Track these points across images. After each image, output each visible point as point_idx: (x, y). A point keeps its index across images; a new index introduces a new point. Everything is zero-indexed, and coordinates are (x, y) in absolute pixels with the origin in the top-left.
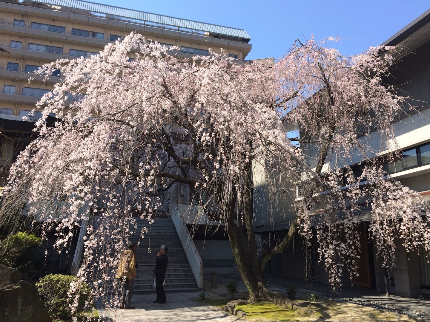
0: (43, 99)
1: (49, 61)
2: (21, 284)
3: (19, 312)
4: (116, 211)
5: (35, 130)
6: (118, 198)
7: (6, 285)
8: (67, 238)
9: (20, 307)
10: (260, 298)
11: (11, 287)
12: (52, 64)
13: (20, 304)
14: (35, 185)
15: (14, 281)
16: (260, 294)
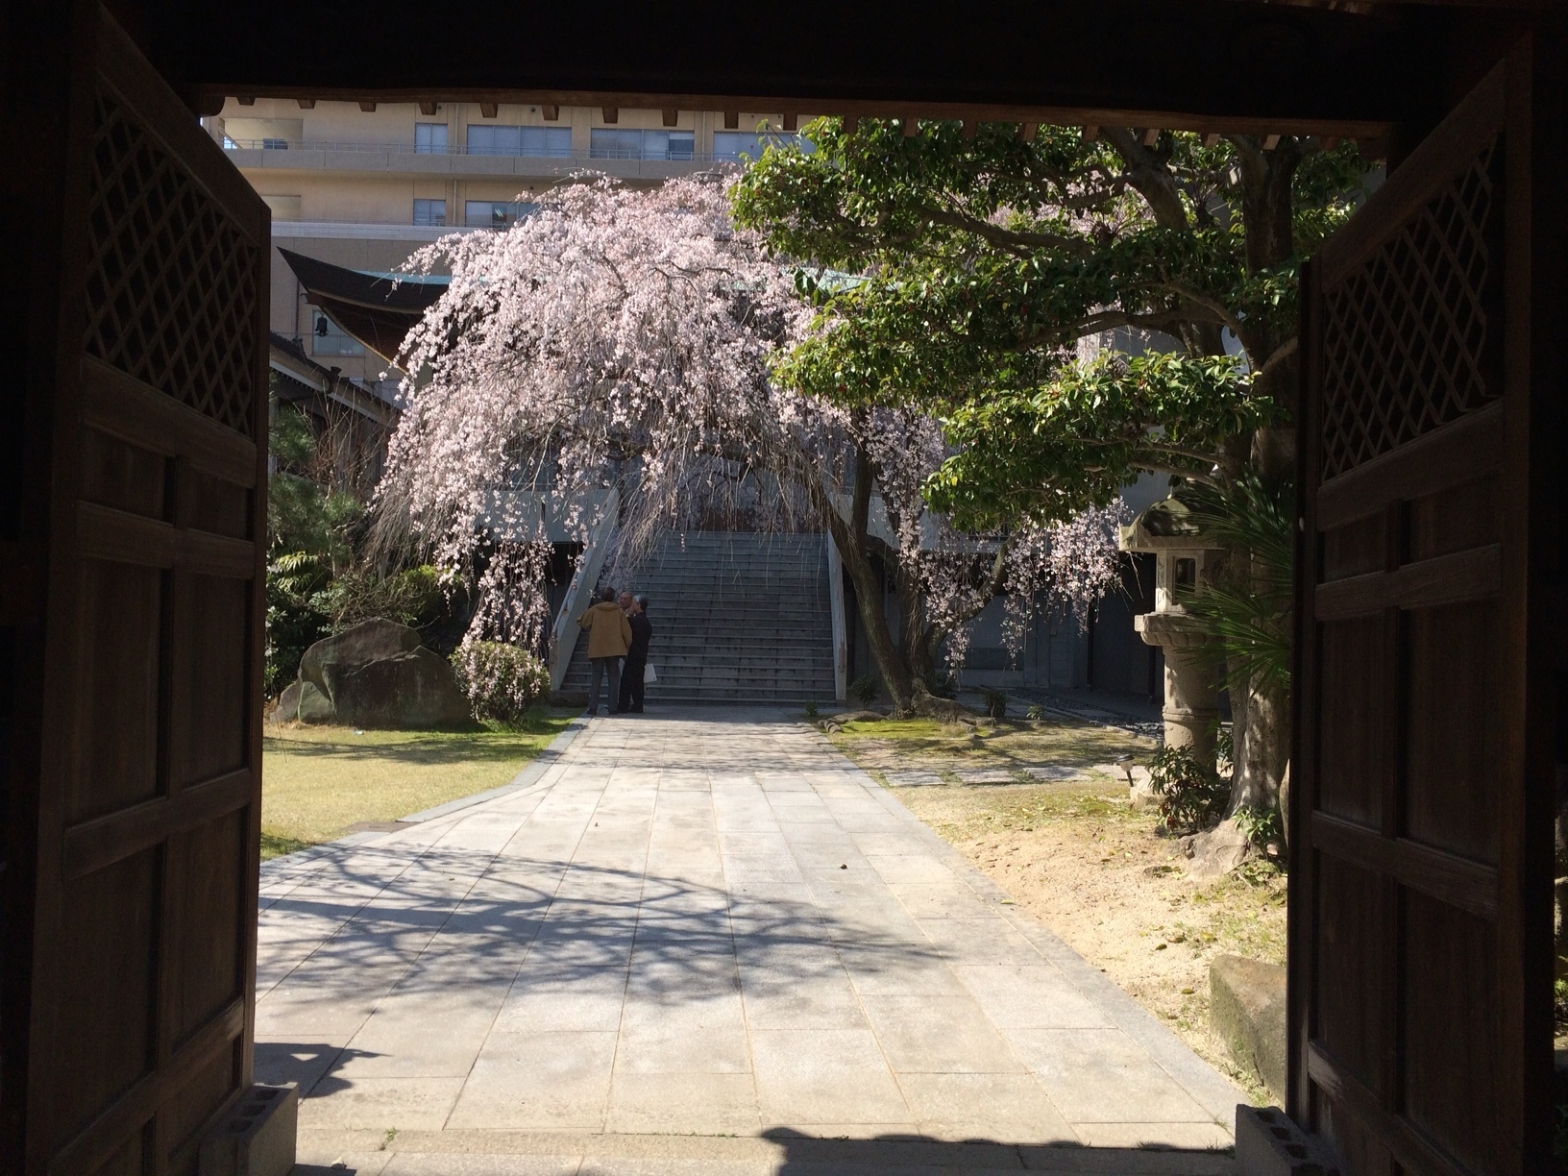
0: (410, 337)
1: (426, 244)
2: (419, 652)
3: (419, 698)
4: (519, 529)
5: (397, 397)
6: (523, 510)
7: (395, 653)
8: (452, 571)
9: (419, 690)
10: (914, 710)
11: (403, 657)
12: (432, 247)
13: (419, 684)
14: (417, 485)
15: (407, 646)
16: (914, 703)
